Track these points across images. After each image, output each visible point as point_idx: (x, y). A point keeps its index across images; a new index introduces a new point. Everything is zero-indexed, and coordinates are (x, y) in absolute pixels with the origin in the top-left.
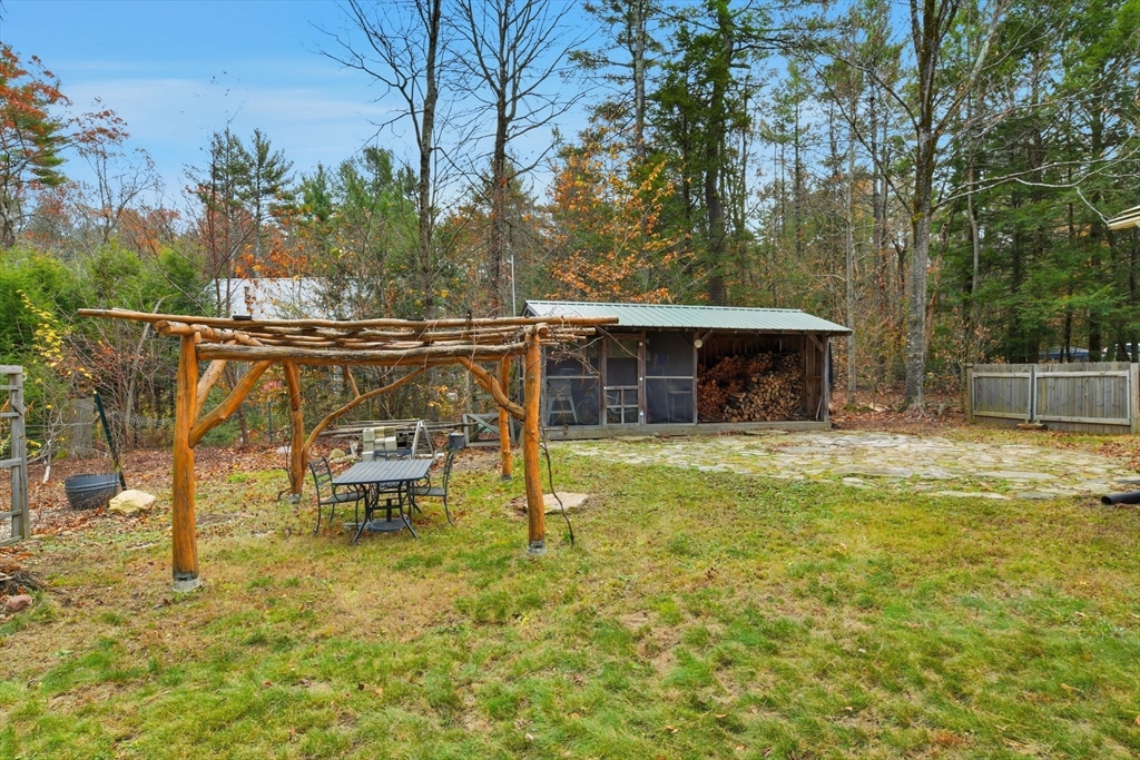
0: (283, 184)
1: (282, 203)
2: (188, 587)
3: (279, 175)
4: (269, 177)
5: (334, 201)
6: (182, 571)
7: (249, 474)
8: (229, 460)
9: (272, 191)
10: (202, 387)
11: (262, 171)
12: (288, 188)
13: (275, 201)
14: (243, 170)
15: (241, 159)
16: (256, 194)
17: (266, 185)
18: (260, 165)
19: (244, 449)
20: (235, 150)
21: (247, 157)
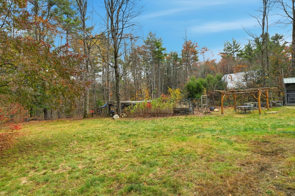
0: (239, 49)
1: (239, 53)
2: (223, 115)
3: (238, 47)
4: (236, 48)
5: (253, 48)
6: (222, 113)
7: (230, 109)
8: (227, 107)
9: (237, 50)
10: (223, 97)
11: (234, 47)
12: (241, 49)
13: (238, 53)
14: (230, 48)
15: (230, 45)
16: (233, 52)
17: (236, 50)
18: (234, 45)
19: (230, 106)
20: (228, 44)
21: (231, 45)
